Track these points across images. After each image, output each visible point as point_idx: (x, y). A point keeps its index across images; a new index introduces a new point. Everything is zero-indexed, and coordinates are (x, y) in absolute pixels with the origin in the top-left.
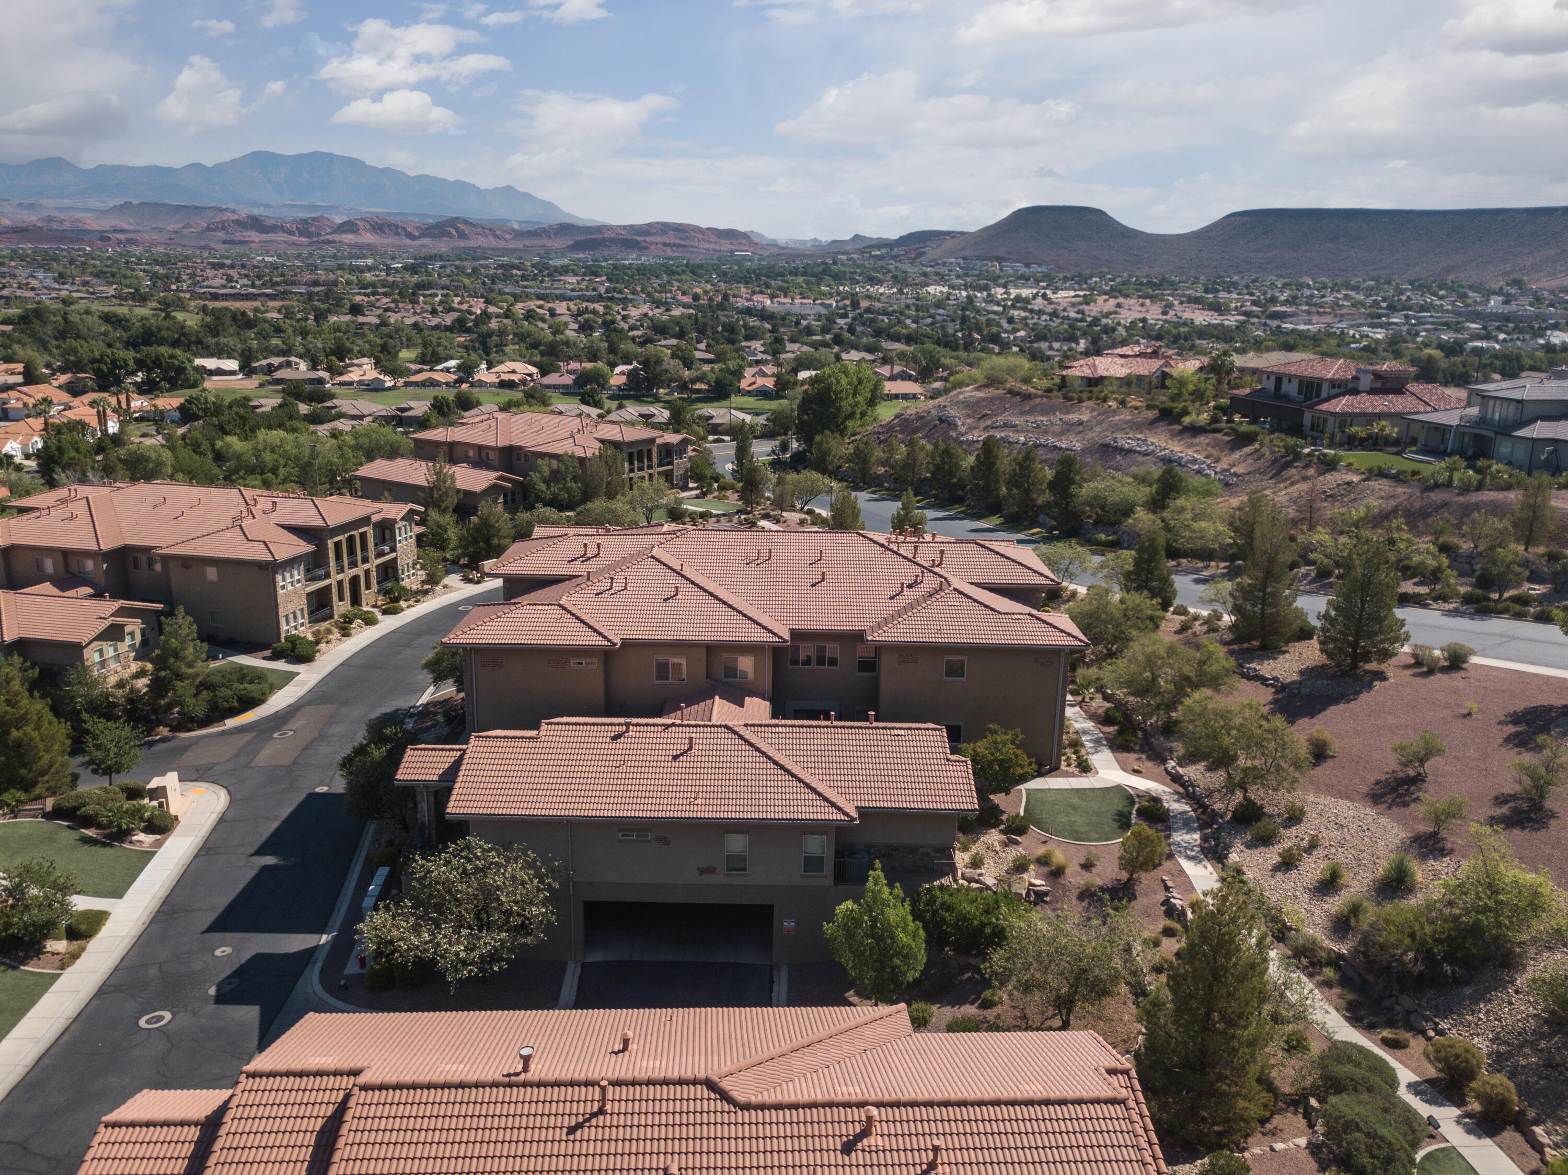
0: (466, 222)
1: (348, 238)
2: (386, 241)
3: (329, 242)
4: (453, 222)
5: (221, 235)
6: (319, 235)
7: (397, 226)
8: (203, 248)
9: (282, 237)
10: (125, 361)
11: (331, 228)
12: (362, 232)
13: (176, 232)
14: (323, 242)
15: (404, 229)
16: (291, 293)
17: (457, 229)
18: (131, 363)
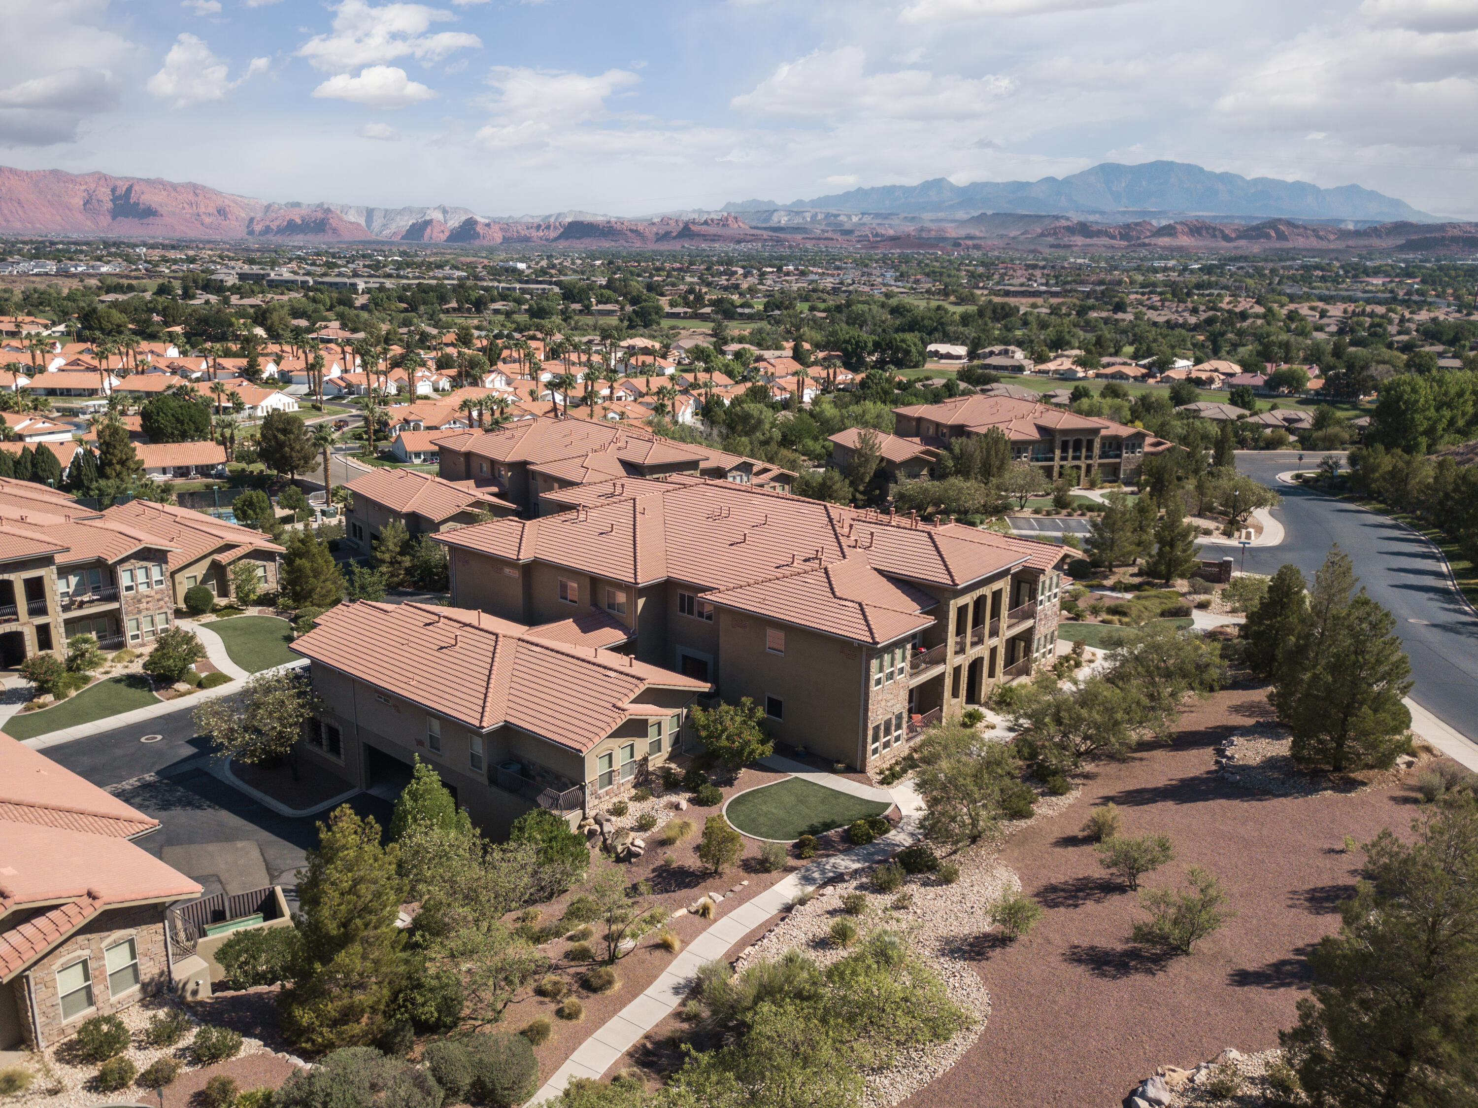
0: (1289, 223)
1: (1164, 241)
2: (1201, 243)
3: (1144, 245)
4: (1273, 224)
5: (1051, 240)
6: (1139, 238)
7: (1214, 229)
8: (1032, 251)
9: (1105, 241)
10: (865, 342)
11: (1150, 231)
12: (1179, 235)
13: (1014, 238)
14: (1139, 245)
15: (1222, 231)
16: (1076, 291)
17: (1277, 231)
18: (870, 345)
